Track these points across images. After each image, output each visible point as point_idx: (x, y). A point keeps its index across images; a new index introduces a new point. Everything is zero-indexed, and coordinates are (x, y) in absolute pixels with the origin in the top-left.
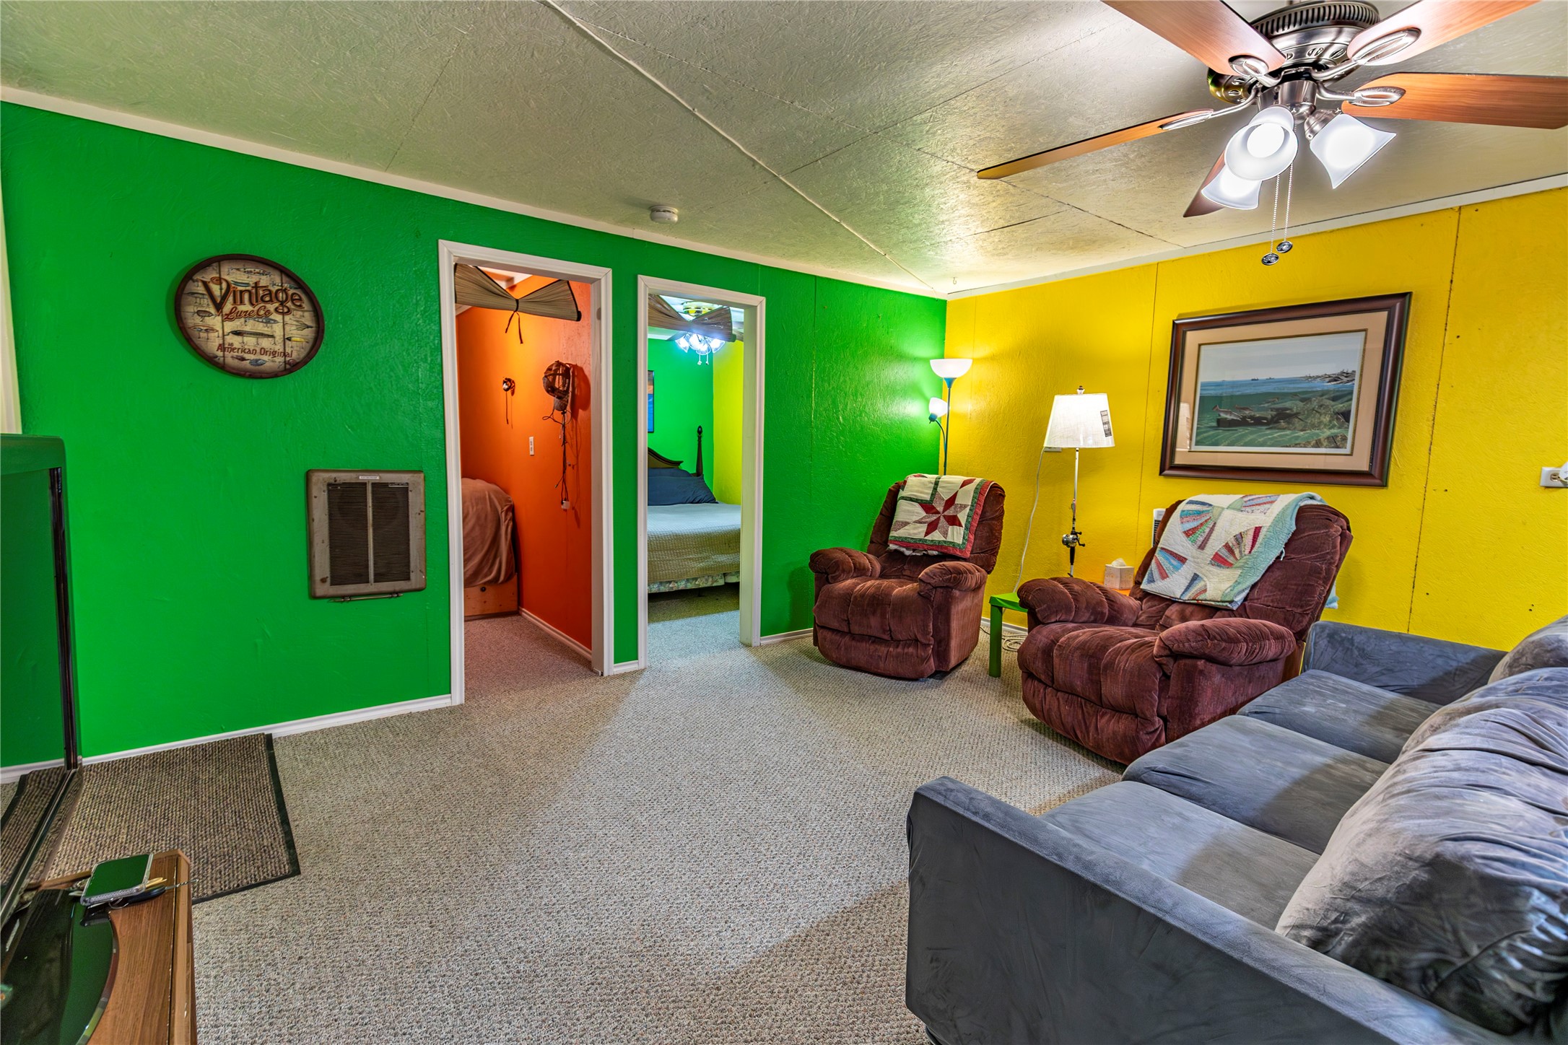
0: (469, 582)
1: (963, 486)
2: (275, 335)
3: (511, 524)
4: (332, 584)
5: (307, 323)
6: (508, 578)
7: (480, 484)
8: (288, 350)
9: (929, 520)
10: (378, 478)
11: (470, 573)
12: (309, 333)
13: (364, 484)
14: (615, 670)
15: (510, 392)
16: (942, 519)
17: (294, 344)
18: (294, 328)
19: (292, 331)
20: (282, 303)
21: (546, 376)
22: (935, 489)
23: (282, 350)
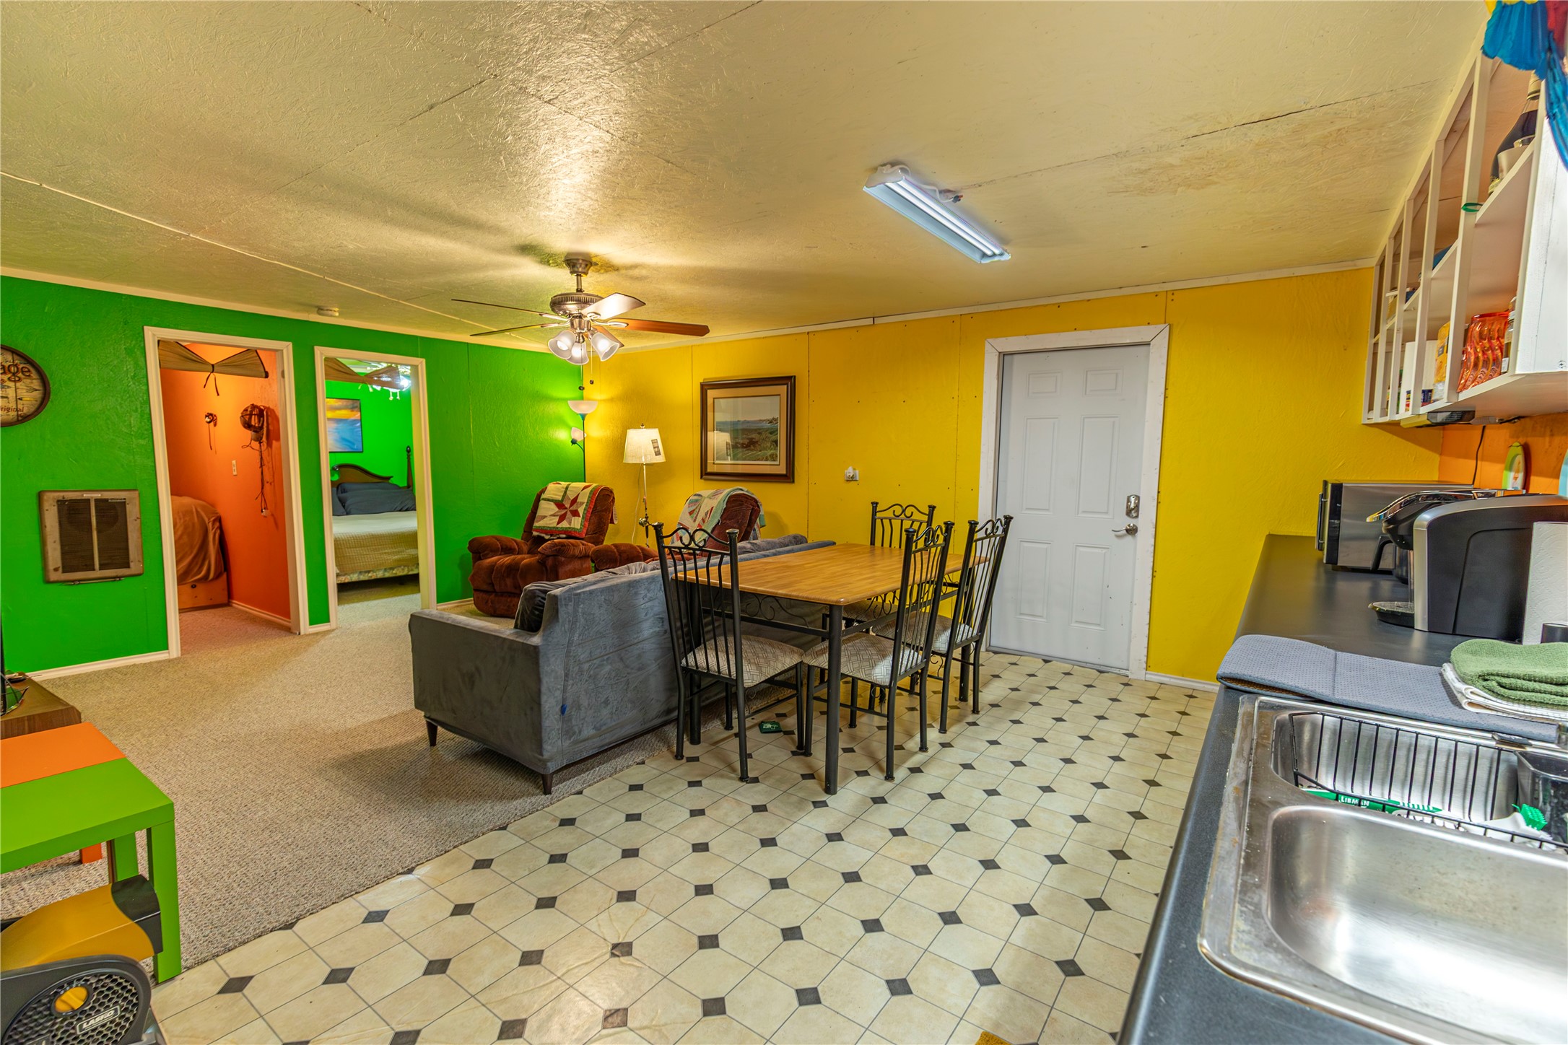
0: (181, 579)
1: (583, 489)
2: (9, 396)
3: (218, 531)
4: (64, 572)
5: (35, 387)
6: (217, 576)
7: (186, 500)
8: (20, 407)
9: (560, 514)
10: (100, 495)
11: (181, 572)
12: (38, 395)
13: (88, 501)
14: (310, 630)
15: (212, 424)
16: (569, 513)
17: (24, 402)
18: (24, 391)
19: (23, 392)
20: (14, 374)
21: (242, 416)
22: (565, 492)
23: (15, 407)
